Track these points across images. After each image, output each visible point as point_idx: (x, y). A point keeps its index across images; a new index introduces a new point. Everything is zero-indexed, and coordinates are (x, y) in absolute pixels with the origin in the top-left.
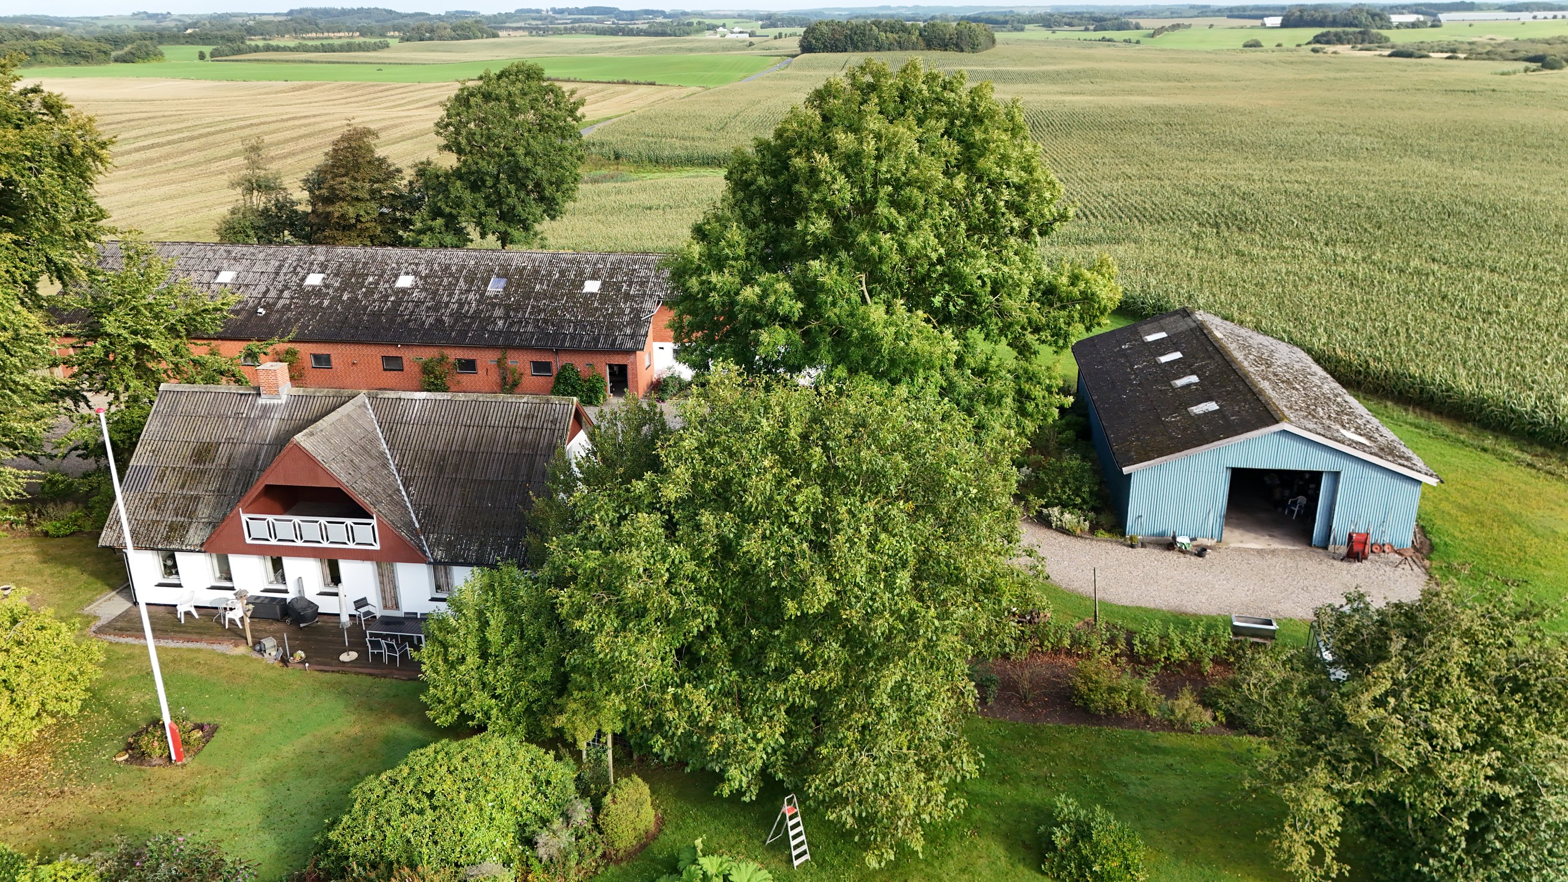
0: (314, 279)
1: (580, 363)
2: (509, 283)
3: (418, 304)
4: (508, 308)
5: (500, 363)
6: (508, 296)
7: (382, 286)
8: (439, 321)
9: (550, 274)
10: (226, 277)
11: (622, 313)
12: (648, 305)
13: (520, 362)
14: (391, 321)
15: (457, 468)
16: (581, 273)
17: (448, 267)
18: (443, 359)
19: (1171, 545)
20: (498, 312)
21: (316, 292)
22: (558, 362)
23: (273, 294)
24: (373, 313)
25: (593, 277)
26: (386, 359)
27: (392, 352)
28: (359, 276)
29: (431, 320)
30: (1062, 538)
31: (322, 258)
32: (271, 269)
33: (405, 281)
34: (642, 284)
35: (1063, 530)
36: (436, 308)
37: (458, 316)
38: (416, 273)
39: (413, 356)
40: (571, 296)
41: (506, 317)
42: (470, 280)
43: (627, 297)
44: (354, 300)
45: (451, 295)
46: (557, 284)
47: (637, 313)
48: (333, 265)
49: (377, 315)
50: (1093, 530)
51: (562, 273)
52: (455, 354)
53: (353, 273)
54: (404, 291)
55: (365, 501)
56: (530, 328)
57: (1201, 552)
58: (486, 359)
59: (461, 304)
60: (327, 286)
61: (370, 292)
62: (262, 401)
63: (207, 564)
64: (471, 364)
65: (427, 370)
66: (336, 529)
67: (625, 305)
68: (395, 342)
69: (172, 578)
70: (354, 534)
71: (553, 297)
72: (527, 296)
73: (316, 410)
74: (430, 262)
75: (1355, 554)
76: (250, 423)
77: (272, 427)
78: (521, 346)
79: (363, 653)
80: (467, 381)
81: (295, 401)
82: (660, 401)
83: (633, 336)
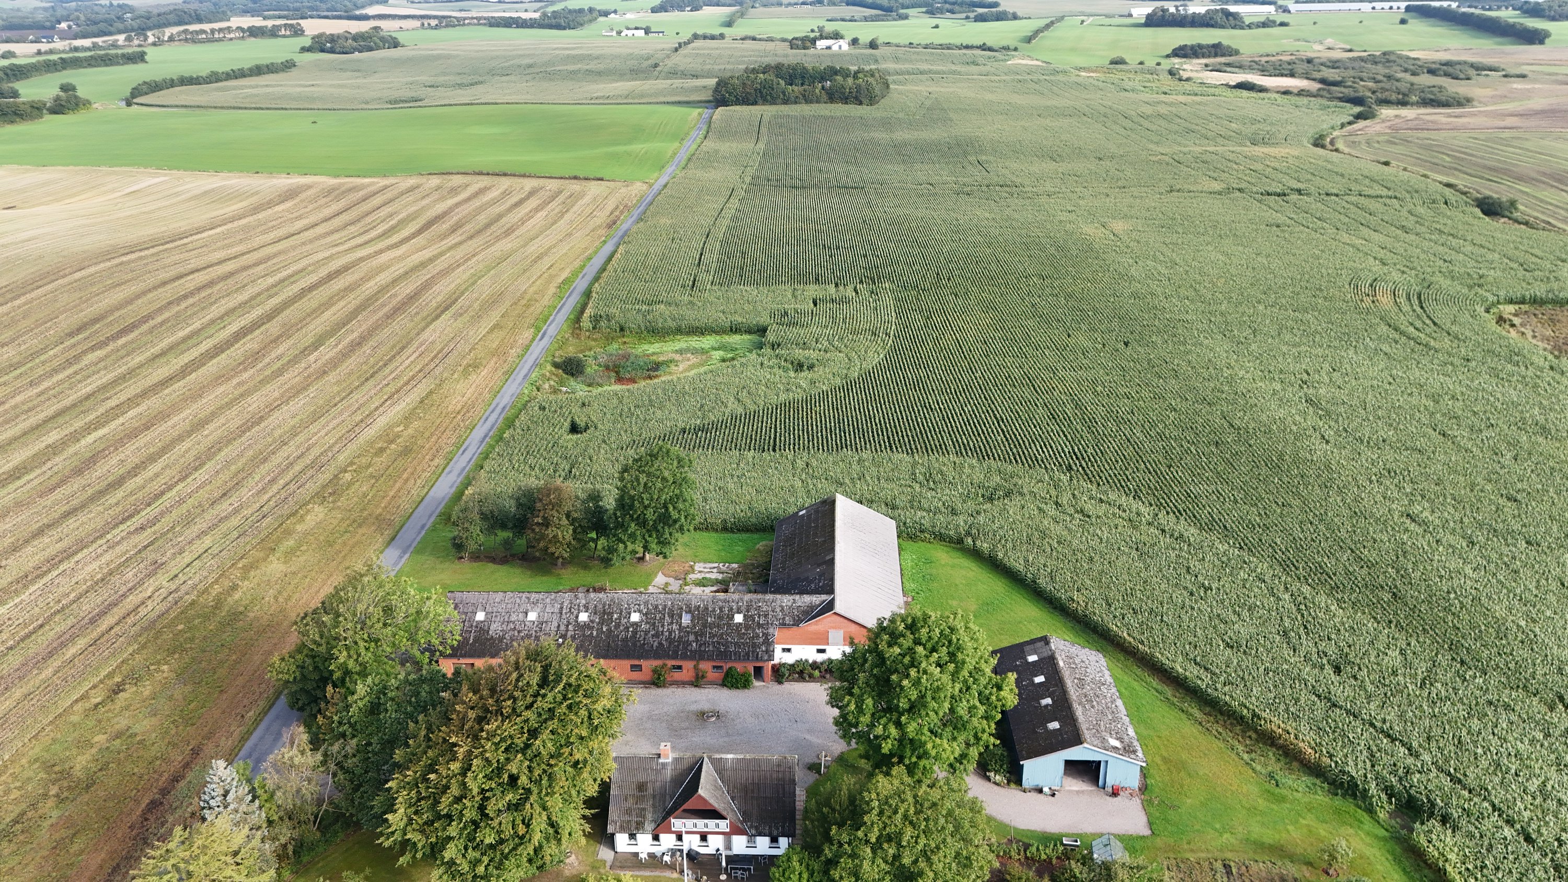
0: (584, 617)
1: (739, 667)
2: (693, 616)
3: (647, 632)
4: (696, 634)
5: (696, 668)
6: (694, 626)
7: (624, 621)
8: (660, 644)
9: (714, 610)
10: (532, 616)
11: (758, 636)
12: (771, 630)
13: (705, 666)
14: (634, 644)
15: (753, 791)
16: (731, 609)
17: (657, 607)
18: (665, 665)
19: (1040, 791)
20: (692, 638)
21: (586, 626)
22: (727, 666)
23: (563, 628)
24: (623, 640)
25: (738, 613)
26: (632, 666)
27: (636, 662)
28: (608, 614)
29: (656, 644)
30: (996, 787)
31: (584, 602)
32: (557, 611)
33: (635, 617)
34: (766, 616)
35: (995, 783)
36: (656, 635)
37: (670, 640)
38: (640, 611)
39: (648, 665)
40: (729, 625)
41: (697, 641)
42: (672, 616)
43: (759, 625)
44: (609, 630)
45: (663, 626)
46: (720, 618)
47: (766, 635)
48: (591, 606)
49: (625, 640)
50: (1009, 782)
51: (721, 609)
52: (670, 663)
53: (604, 612)
54: (636, 623)
55: (724, 813)
56: (711, 648)
57: (1053, 795)
58: (688, 665)
59: (670, 633)
60: (592, 621)
61: (618, 626)
62: (661, 761)
63: (650, 837)
64: (680, 667)
65: (655, 671)
66: (711, 824)
67: (759, 631)
68: (639, 658)
69: (633, 842)
70: (717, 826)
71: (719, 626)
72: (705, 625)
73: (685, 765)
74: (646, 603)
75: (1115, 793)
76: (658, 772)
77: (668, 773)
78: (708, 659)
79: (729, 875)
80: (677, 675)
81: (676, 760)
82: (780, 683)
83: (767, 651)
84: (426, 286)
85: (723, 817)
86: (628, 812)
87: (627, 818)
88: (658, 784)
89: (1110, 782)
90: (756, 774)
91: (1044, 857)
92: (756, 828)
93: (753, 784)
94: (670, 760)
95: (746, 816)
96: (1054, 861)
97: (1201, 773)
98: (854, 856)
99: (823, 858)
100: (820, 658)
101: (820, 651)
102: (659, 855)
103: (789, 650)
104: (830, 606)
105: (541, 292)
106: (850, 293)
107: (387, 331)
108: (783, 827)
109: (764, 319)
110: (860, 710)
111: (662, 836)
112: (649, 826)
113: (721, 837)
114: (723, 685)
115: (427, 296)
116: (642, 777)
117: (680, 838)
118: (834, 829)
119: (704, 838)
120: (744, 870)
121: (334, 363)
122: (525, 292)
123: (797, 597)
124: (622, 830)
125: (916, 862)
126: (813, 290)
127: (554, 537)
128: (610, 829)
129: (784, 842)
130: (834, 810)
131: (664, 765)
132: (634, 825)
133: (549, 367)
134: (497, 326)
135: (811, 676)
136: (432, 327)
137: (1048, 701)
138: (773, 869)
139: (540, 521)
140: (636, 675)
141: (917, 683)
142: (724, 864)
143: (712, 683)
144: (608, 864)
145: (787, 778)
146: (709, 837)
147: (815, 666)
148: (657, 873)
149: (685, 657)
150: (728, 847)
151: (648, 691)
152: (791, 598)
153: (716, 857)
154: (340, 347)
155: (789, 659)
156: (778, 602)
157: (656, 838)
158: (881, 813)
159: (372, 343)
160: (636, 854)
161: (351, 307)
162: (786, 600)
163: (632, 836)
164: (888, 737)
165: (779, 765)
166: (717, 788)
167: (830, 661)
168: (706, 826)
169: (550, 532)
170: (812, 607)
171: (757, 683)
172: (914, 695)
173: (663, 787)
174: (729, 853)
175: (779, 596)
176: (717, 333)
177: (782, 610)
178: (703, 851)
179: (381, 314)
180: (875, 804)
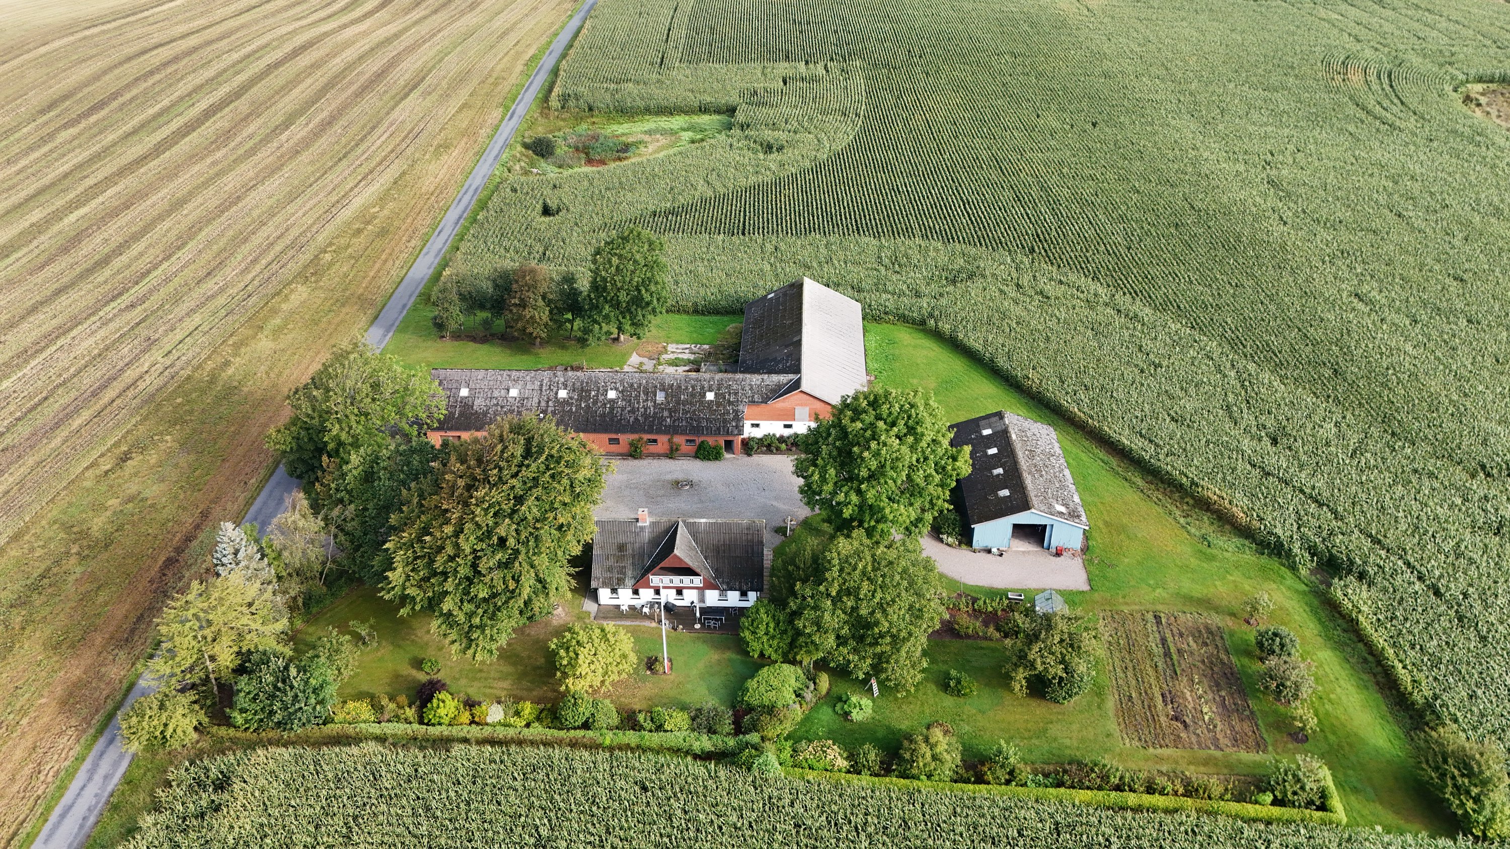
0: (563, 394)
1: (711, 441)
2: (667, 394)
3: (623, 409)
4: (670, 410)
5: (670, 441)
6: (668, 403)
7: (601, 398)
8: (636, 419)
9: (687, 388)
10: (514, 393)
11: (728, 412)
12: (741, 408)
13: (679, 440)
14: (612, 420)
15: (724, 552)
16: (703, 388)
17: (632, 385)
18: (641, 438)
19: (989, 551)
20: (666, 414)
21: (565, 402)
22: (699, 440)
23: (543, 404)
24: (601, 416)
25: (710, 391)
26: (610, 440)
27: (614, 436)
28: (587, 391)
29: (632, 419)
30: (948, 548)
31: (562, 380)
32: (537, 387)
33: (612, 394)
34: (736, 394)
35: (947, 544)
36: (632, 411)
37: (646, 416)
38: (616, 389)
39: (625, 439)
40: (701, 402)
41: (671, 416)
42: (646, 393)
43: (730, 403)
44: (588, 407)
45: (638, 403)
46: (693, 395)
47: (736, 412)
48: (570, 384)
49: (603, 415)
50: (960, 545)
51: (693, 387)
52: (646, 437)
53: (582, 390)
54: (612, 401)
55: (698, 571)
56: (684, 423)
57: (1001, 555)
58: (663, 439)
59: (646, 409)
60: (571, 398)
61: (595, 402)
62: (639, 524)
63: (630, 591)
64: (655, 441)
65: (631, 444)
66: (687, 580)
67: (729, 408)
68: (616, 432)
69: (614, 596)
70: (692, 581)
71: (691, 403)
72: (678, 402)
73: (662, 528)
74: (622, 381)
75: (1058, 554)
76: (637, 534)
77: (646, 536)
78: (681, 434)
79: (703, 625)
80: (652, 448)
81: (653, 524)
82: (749, 455)
83: (737, 427)
84: (393, 63)
85: (696, 574)
86: (610, 569)
87: (609, 575)
88: (637, 545)
89: (1054, 543)
90: (727, 536)
91: (990, 609)
92: (728, 584)
93: (724, 545)
94: (648, 524)
95: (718, 573)
96: (999, 613)
97: (1139, 535)
98: (816, 608)
99: (788, 610)
100: (787, 432)
101: (786, 426)
102: (639, 607)
103: (757, 425)
104: (796, 385)
105: (509, 70)
106: (820, 70)
107: (357, 110)
108: (752, 583)
109: (733, 99)
110: (823, 480)
111: (641, 591)
112: (629, 582)
113: (695, 592)
114: (696, 457)
115: (394, 74)
116: (621, 539)
117: (657, 592)
118: (798, 585)
119: (679, 592)
120: (716, 620)
121: (307, 143)
122: (492, 70)
123: (766, 376)
124: (605, 585)
125: (873, 612)
126: (783, 68)
127: (532, 317)
128: (594, 584)
129: (752, 596)
130: (798, 568)
131: (642, 528)
132: (615, 581)
133: (519, 148)
134: (464, 106)
135: (778, 449)
136: (401, 106)
137: (1000, 471)
138: (743, 619)
139: (517, 302)
140: (614, 448)
141: (877, 454)
142: (698, 615)
143: (686, 455)
144: (592, 615)
145: (756, 540)
146: (685, 591)
147: (782, 439)
148: (637, 623)
149: (659, 432)
150: (702, 599)
151: (626, 462)
152: (759, 377)
153: (691, 609)
154: (311, 126)
155: (758, 433)
156: (748, 381)
157: (636, 592)
158: (841, 570)
159: (343, 122)
160: (618, 607)
161: (319, 85)
162: (755, 379)
163: (614, 591)
164: (849, 503)
165: (748, 529)
166: (691, 548)
167: (796, 435)
168: (681, 581)
169: (528, 313)
170: (779, 386)
171: (727, 456)
172: (874, 465)
173: (642, 548)
174: (703, 605)
175: (748, 376)
176: (686, 113)
177: (751, 389)
178: (679, 603)
179: (350, 92)
180: (836, 562)
